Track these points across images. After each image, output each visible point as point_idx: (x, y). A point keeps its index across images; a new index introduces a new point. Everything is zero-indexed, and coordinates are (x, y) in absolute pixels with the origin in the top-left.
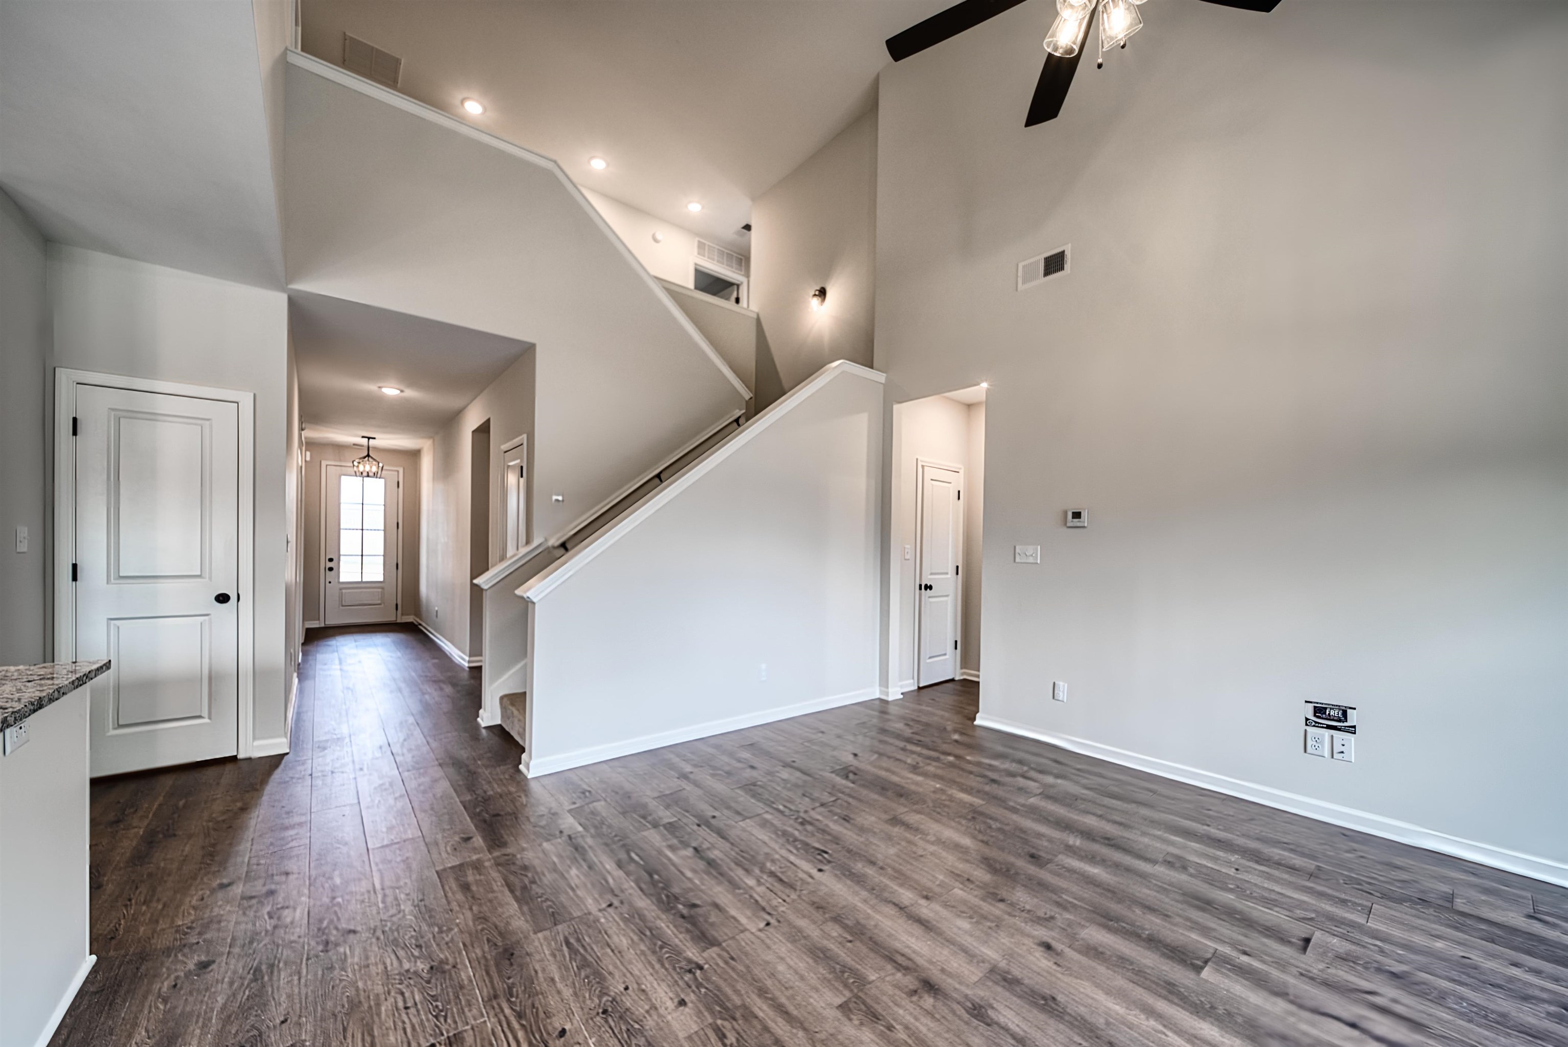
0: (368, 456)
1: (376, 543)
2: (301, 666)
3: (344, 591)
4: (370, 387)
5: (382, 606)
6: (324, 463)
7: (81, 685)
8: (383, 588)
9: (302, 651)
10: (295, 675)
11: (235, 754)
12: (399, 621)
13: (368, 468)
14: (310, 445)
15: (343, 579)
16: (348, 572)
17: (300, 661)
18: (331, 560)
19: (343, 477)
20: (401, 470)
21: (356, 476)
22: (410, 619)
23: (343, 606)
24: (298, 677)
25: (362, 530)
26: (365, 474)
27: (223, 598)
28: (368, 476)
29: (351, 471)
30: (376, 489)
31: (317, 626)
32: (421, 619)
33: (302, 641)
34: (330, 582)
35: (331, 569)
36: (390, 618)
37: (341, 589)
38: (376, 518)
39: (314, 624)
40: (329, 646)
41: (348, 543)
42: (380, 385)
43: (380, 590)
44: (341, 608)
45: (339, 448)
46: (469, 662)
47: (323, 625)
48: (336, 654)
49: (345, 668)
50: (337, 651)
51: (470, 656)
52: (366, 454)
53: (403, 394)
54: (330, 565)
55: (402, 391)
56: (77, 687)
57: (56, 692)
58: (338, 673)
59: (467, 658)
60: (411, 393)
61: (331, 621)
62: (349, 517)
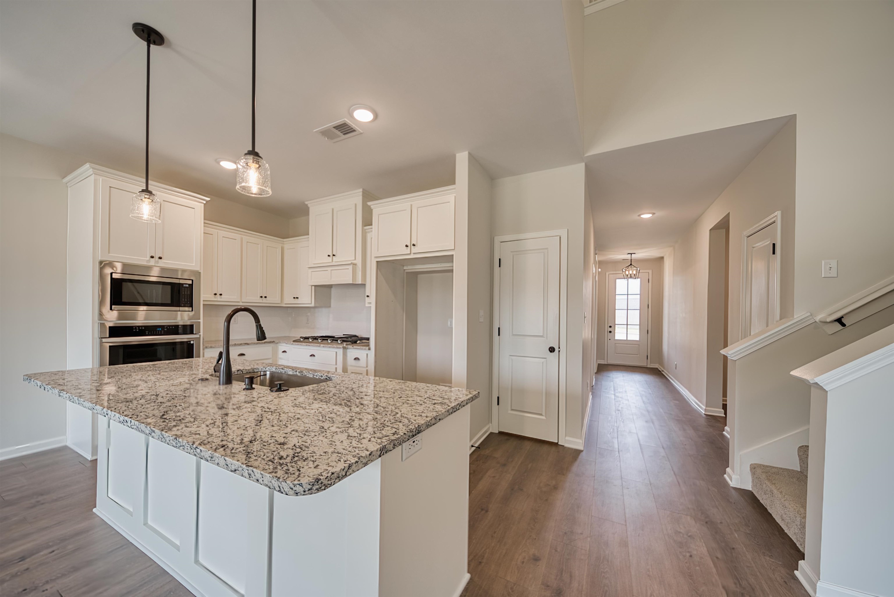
0: (631, 264)
1: (635, 317)
2: (594, 387)
3: (617, 345)
4: (634, 217)
5: (638, 356)
6: (607, 274)
7: (455, 411)
8: (639, 345)
9: (595, 378)
10: (591, 393)
11: (557, 442)
12: (648, 366)
13: (631, 272)
14: (601, 264)
15: (617, 337)
16: (620, 334)
17: (593, 384)
18: (610, 327)
19: (617, 280)
20: (650, 272)
21: (625, 279)
22: (656, 366)
23: (616, 353)
24: (592, 394)
25: (627, 310)
26: (629, 276)
27: (552, 350)
28: (631, 277)
29: (622, 276)
30: (635, 285)
31: (603, 363)
32: (664, 368)
33: (595, 371)
34: (610, 339)
35: (610, 332)
36: (643, 364)
37: (615, 344)
38: (635, 302)
39: (602, 362)
40: (609, 377)
41: (620, 317)
42: (639, 214)
43: (637, 346)
44: (615, 354)
45: (615, 263)
46: (705, 410)
47: (606, 363)
48: (612, 383)
49: (617, 394)
50: (613, 381)
51: (706, 407)
52: (630, 264)
53: (655, 215)
54: (610, 329)
55: (654, 214)
56: (452, 413)
57: (433, 420)
58: (613, 397)
59: (704, 407)
60: (659, 213)
61: (610, 362)
62: (620, 302)
